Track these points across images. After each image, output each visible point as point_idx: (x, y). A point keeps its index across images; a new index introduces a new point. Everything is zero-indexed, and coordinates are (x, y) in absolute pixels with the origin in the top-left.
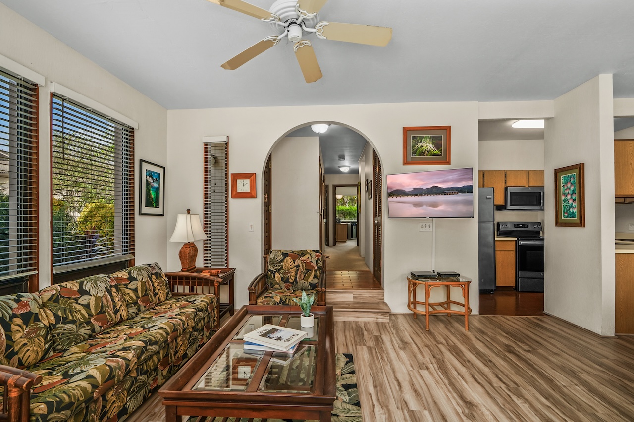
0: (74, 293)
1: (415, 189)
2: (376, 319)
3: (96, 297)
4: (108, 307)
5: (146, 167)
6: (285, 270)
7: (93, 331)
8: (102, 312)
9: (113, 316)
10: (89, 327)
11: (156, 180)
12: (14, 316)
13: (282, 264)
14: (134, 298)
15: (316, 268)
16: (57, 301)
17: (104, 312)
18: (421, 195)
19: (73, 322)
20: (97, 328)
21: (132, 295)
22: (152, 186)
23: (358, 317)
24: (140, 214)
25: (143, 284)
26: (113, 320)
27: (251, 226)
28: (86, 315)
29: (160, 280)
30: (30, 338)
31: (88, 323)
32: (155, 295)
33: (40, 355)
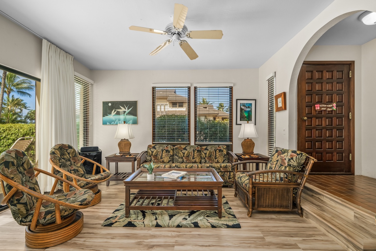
0: (182, 148)
3: (188, 151)
4: (191, 156)
7: (183, 161)
8: (188, 156)
9: (192, 159)
11: (249, 107)
12: (165, 149)
13: (273, 157)
14: (204, 156)
16: (176, 149)
19: (178, 156)
20: (185, 161)
21: (204, 155)
22: (245, 111)
24: (237, 124)
25: (210, 152)
26: (191, 161)
27: (284, 130)
28: (182, 156)
29: (221, 153)
30: (166, 156)
31: (182, 158)
32: (216, 158)
33: (168, 161)
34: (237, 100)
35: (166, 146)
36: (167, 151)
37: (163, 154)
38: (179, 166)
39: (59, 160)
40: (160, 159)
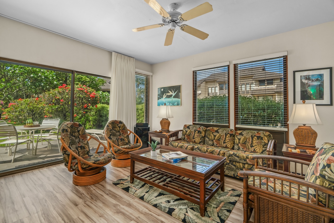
0: (214, 130)
3: (220, 134)
4: (222, 140)
5: (300, 74)
7: (213, 144)
8: (219, 140)
9: (223, 144)
11: (318, 80)
12: (197, 130)
14: (238, 142)
16: (208, 131)
19: (208, 138)
20: (215, 144)
22: (310, 85)
25: (245, 138)
28: (213, 138)
29: (259, 141)
30: (198, 137)
31: (212, 141)
32: (252, 146)
33: (199, 142)
34: (294, 72)
35: (199, 127)
36: (199, 132)
37: (195, 135)
38: (200, 149)
39: (111, 131)
40: (192, 139)
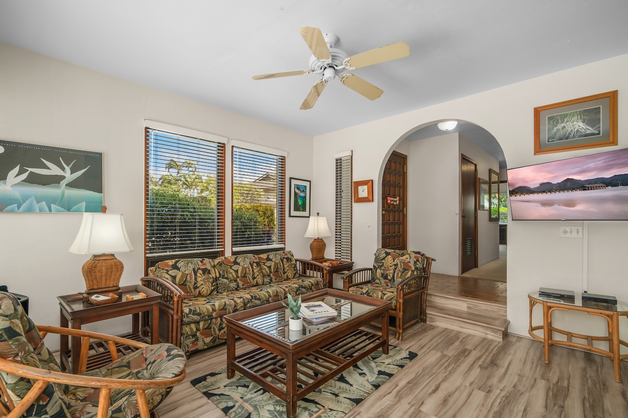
0: (230, 262)
1: (542, 184)
2: (484, 334)
3: (243, 267)
4: (249, 274)
5: (294, 182)
6: (385, 268)
7: (238, 286)
8: (245, 276)
9: (252, 280)
10: (236, 284)
11: (303, 191)
12: (199, 269)
13: (383, 261)
14: (269, 272)
15: (413, 268)
16: (221, 265)
17: (246, 277)
18: (550, 191)
19: (227, 278)
20: (241, 286)
21: (267, 270)
22: (299, 196)
23: (462, 328)
24: (290, 216)
25: (276, 264)
26: (251, 283)
27: (369, 226)
28: (235, 276)
29: (289, 263)
30: (205, 282)
31: (236, 281)
32: (284, 273)
33: (209, 292)
34: (291, 178)
35: (202, 262)
36: (206, 271)
37: (199, 279)
40: (193, 290)
